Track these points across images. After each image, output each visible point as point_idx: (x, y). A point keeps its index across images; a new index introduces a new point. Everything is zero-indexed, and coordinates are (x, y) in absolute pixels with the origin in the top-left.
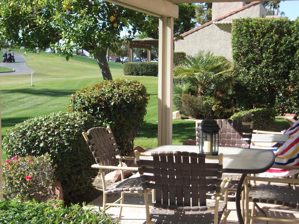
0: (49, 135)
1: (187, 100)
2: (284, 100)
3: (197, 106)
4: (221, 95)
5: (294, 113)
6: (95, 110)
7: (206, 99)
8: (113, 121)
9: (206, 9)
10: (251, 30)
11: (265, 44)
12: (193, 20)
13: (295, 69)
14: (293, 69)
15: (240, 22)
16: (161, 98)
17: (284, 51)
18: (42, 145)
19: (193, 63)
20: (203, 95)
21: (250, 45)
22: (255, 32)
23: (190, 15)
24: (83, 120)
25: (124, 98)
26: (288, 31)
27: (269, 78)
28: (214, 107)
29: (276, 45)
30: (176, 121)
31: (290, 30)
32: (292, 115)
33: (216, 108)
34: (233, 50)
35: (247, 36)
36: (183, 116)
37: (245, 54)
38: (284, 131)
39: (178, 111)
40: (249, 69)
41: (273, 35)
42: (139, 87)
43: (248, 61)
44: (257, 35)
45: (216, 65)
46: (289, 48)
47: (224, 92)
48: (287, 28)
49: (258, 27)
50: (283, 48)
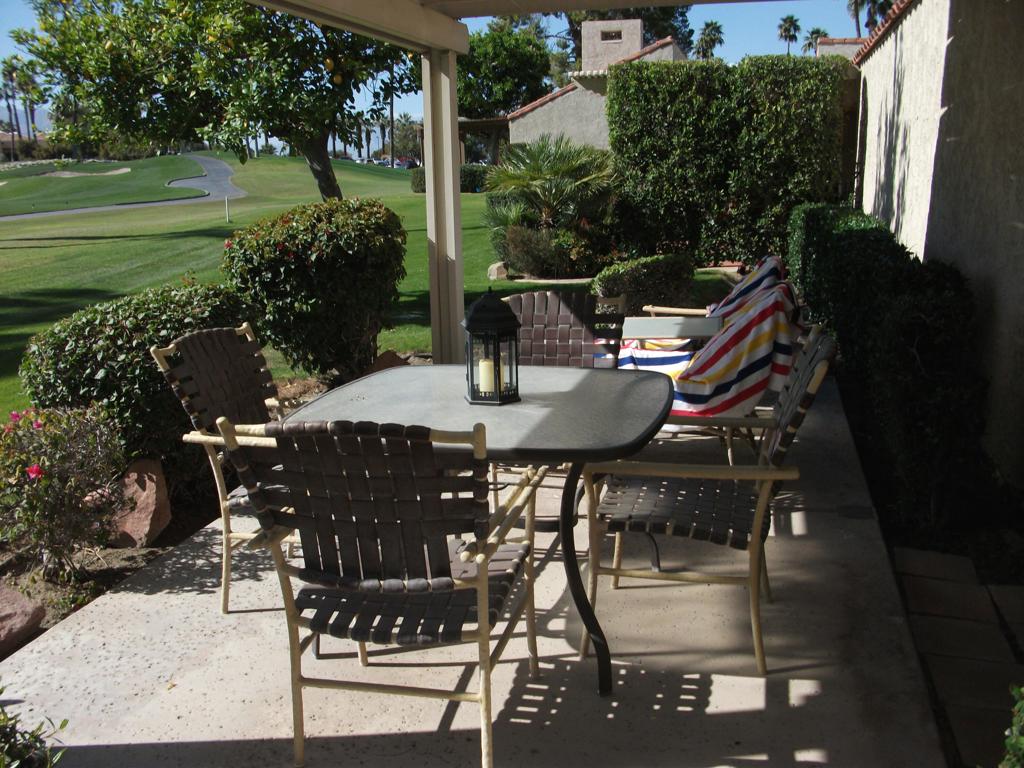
0: (121, 349)
1: (519, 238)
2: (718, 234)
3: (540, 251)
4: (587, 227)
5: (739, 260)
6: (276, 274)
7: (557, 236)
8: (318, 298)
9: (573, 59)
10: (646, 87)
11: (677, 115)
12: (547, 81)
13: (740, 169)
14: (735, 168)
15: (623, 70)
16: (434, 240)
17: (717, 130)
18: (101, 374)
19: (528, 161)
20: (553, 226)
21: (645, 119)
22: (654, 91)
23: (539, 72)
24: (208, 305)
25: (341, 243)
26: (724, 87)
27: (686, 189)
28: (574, 251)
29: (699, 119)
30: (498, 283)
31: (728, 85)
32: (736, 263)
33: (578, 253)
34: (612, 130)
35: (638, 101)
36: (511, 272)
37: (636, 140)
38: (713, 307)
39: (500, 264)
40: (644, 170)
41: (692, 97)
42: (378, 215)
43: (643, 154)
44: (660, 96)
45: (576, 163)
46: (726, 124)
47: (595, 219)
48: (722, 81)
49: (661, 81)
50: (714, 123)
